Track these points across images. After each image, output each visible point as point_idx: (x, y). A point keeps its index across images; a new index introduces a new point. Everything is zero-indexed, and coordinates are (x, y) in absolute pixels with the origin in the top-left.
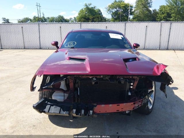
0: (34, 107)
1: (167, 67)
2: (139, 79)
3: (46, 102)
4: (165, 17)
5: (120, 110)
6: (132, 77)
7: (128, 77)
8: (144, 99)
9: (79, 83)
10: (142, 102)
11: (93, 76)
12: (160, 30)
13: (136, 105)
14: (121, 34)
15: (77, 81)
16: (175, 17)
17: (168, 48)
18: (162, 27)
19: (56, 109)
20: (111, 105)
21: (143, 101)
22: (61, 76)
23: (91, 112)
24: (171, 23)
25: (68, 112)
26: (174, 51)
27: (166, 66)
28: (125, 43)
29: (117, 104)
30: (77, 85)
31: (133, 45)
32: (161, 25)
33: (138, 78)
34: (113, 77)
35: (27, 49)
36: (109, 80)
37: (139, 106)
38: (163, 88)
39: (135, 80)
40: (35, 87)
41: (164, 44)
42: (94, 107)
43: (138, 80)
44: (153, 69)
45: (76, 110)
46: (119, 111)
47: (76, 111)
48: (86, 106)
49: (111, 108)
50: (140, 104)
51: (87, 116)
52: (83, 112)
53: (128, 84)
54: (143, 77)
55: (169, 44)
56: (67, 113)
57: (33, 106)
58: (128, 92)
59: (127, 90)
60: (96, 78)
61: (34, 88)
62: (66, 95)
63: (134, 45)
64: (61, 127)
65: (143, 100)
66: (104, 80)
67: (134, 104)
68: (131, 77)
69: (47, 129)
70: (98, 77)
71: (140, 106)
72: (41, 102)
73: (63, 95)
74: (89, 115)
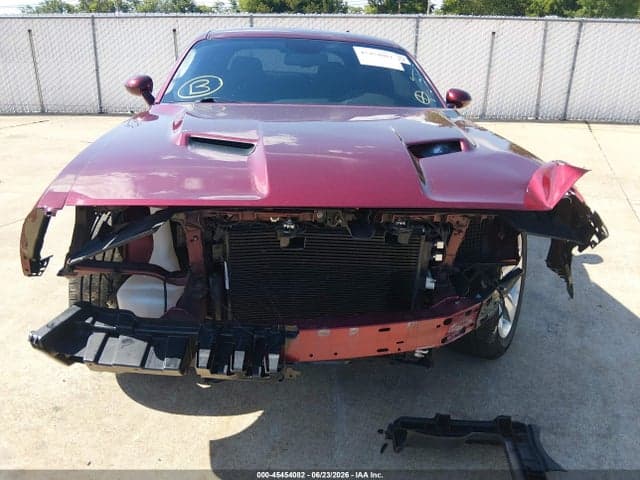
0: (36, 343)
1: (586, 175)
2: (470, 225)
3: (89, 321)
4: (556, 7)
5: (393, 350)
6: (443, 218)
7: (425, 217)
8: (485, 302)
9: (227, 243)
10: (478, 316)
11: (285, 215)
12: (540, 49)
13: (456, 328)
14: (400, 51)
15: (219, 232)
16: (592, 8)
17: (565, 115)
18: (548, 39)
19: (128, 348)
20: (354, 330)
21: (482, 311)
22: (153, 211)
23: (274, 358)
24: (581, 23)
25: (179, 361)
26: (586, 125)
27: (581, 172)
28: (414, 87)
29: (381, 327)
30: (220, 250)
31: (448, 95)
32: (546, 31)
33: (465, 222)
34: (365, 218)
35: (52, 114)
36: (349, 229)
37: (464, 330)
38: (560, 261)
39: (452, 229)
40: (47, 260)
41: (553, 102)
42: (287, 340)
43: (464, 230)
44: (525, 185)
45: (211, 353)
46: (389, 352)
47: (210, 358)
48: (255, 336)
49: (358, 341)
50: (471, 321)
51: (254, 376)
52: (239, 359)
53: (424, 246)
54: (484, 217)
55: (570, 102)
56: (172, 367)
57: (32, 340)
58: (424, 276)
59: (422, 270)
60: (294, 220)
61: (44, 260)
62: (176, 291)
63: (451, 95)
64: (162, 413)
65: (481, 306)
66: (330, 230)
67: (447, 323)
68: (437, 218)
69: (106, 420)
70: (305, 217)
71: (468, 331)
72: (66, 321)
73: (159, 291)
74: (263, 374)
